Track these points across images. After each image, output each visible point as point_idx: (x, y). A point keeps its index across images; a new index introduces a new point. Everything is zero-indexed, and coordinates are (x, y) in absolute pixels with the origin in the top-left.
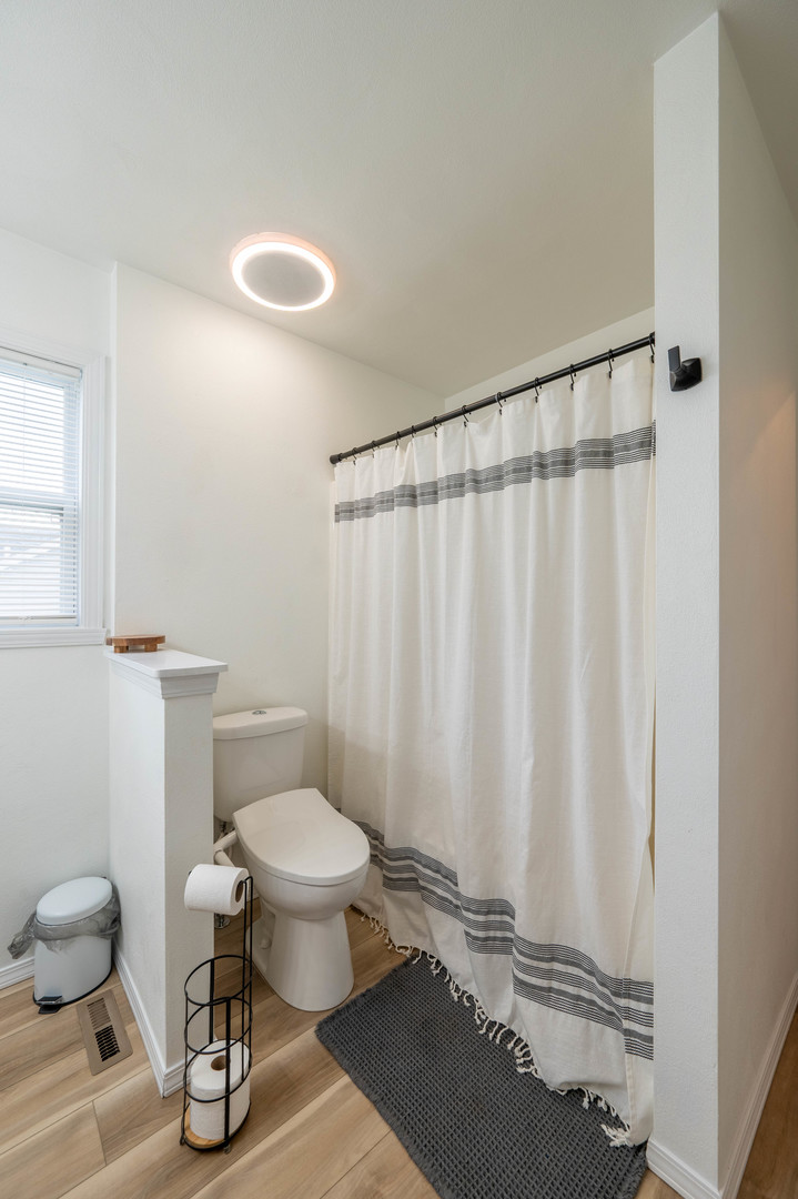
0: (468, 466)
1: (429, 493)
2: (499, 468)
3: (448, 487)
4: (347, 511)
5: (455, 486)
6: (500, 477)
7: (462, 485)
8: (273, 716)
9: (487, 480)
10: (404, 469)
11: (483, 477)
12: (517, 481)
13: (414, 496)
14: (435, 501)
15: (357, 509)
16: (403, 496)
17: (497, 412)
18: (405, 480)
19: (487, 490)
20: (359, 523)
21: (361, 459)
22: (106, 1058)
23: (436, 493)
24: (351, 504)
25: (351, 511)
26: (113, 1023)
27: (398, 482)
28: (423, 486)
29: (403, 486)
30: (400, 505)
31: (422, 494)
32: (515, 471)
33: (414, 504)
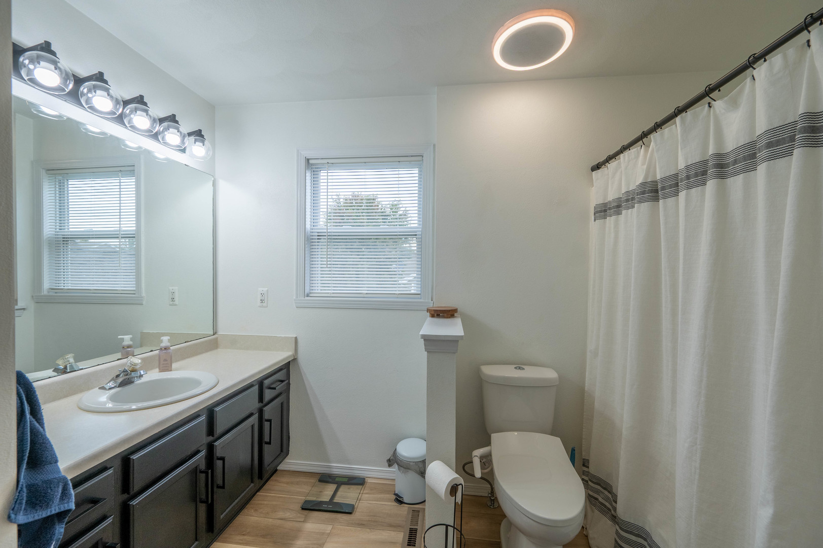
0: (711, 151)
1: (671, 187)
2: (752, 145)
3: (688, 177)
4: (603, 211)
5: (696, 175)
6: (753, 156)
7: (704, 173)
8: (530, 373)
9: (735, 162)
10: (645, 167)
11: (731, 159)
12: (772, 158)
13: (656, 191)
14: (676, 194)
15: (610, 209)
16: (643, 193)
17: (749, 80)
18: (646, 176)
19: (736, 174)
20: (611, 221)
21: (612, 165)
22: (410, 545)
23: (677, 185)
24: (605, 204)
25: (605, 211)
26: (419, 528)
27: (640, 180)
28: (664, 180)
29: (643, 184)
30: (640, 202)
31: (663, 188)
32: (769, 145)
33: (656, 199)
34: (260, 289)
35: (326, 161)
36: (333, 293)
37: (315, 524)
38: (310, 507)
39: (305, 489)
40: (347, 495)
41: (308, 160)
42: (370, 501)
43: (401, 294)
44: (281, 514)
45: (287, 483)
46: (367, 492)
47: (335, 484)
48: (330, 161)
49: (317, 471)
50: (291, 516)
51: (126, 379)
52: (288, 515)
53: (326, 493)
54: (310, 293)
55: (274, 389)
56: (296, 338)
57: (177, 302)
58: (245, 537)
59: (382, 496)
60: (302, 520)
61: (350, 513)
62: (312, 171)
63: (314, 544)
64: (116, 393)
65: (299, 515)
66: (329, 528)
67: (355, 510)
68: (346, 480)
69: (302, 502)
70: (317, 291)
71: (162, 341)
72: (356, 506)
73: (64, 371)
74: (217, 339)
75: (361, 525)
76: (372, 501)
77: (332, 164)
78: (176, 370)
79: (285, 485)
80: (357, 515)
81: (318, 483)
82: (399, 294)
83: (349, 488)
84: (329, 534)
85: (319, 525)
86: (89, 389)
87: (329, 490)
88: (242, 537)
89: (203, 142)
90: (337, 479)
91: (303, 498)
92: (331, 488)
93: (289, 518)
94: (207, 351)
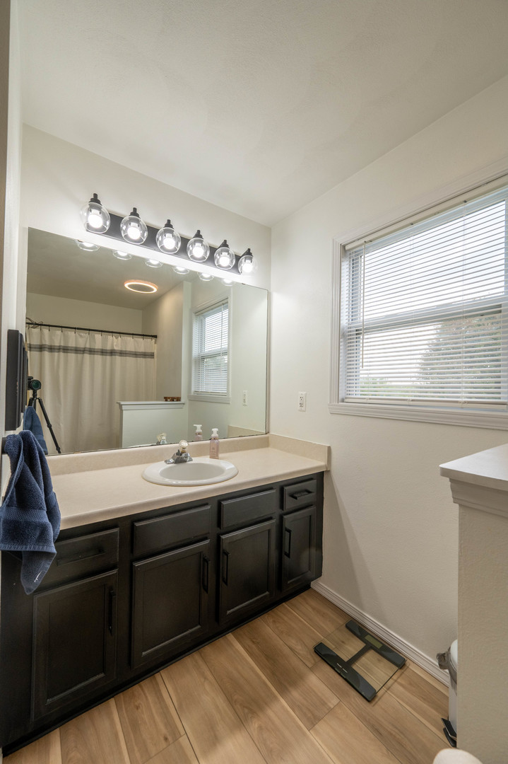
34: (300, 393)
35: (362, 241)
36: (370, 399)
37: (320, 681)
38: (324, 654)
39: (329, 627)
40: (374, 670)
41: (344, 247)
42: (403, 701)
43: (469, 402)
44: (293, 642)
45: (314, 609)
46: (403, 682)
47: (363, 641)
48: (367, 239)
49: (349, 613)
50: (301, 652)
51: (180, 458)
52: (299, 648)
53: (348, 648)
54: (346, 398)
55: (296, 498)
56: (329, 448)
57: (246, 404)
58: (254, 646)
59: (425, 706)
60: (310, 666)
61: (369, 701)
62: (350, 258)
63: (309, 710)
64: (171, 467)
65: (309, 656)
66: (333, 701)
67: (377, 700)
68: (379, 646)
69: (319, 641)
70: (354, 396)
71: (212, 432)
72: (379, 694)
73: (158, 444)
74: (268, 438)
75: (377, 730)
76: (407, 703)
77: (371, 241)
78: (222, 459)
79: (310, 610)
80: (376, 710)
81: (344, 627)
82: (465, 402)
83: (379, 660)
84: (330, 710)
85: (326, 688)
86: (158, 461)
87: (354, 646)
88: (250, 644)
89: (251, 259)
90: (368, 638)
91: (320, 638)
92: (357, 645)
93: (299, 654)
94: (257, 447)
